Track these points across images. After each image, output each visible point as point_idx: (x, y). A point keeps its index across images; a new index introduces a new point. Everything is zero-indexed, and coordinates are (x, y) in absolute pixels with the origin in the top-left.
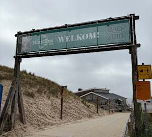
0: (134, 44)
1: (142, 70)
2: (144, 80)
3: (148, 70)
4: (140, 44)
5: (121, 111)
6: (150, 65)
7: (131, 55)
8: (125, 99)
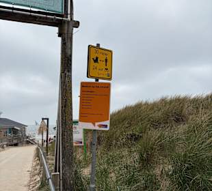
0: (69, 19)
1: (97, 58)
2: (97, 80)
3: (106, 60)
4: (78, 23)
5: (16, 145)
6: (111, 51)
7: (60, 38)
8: (23, 127)
